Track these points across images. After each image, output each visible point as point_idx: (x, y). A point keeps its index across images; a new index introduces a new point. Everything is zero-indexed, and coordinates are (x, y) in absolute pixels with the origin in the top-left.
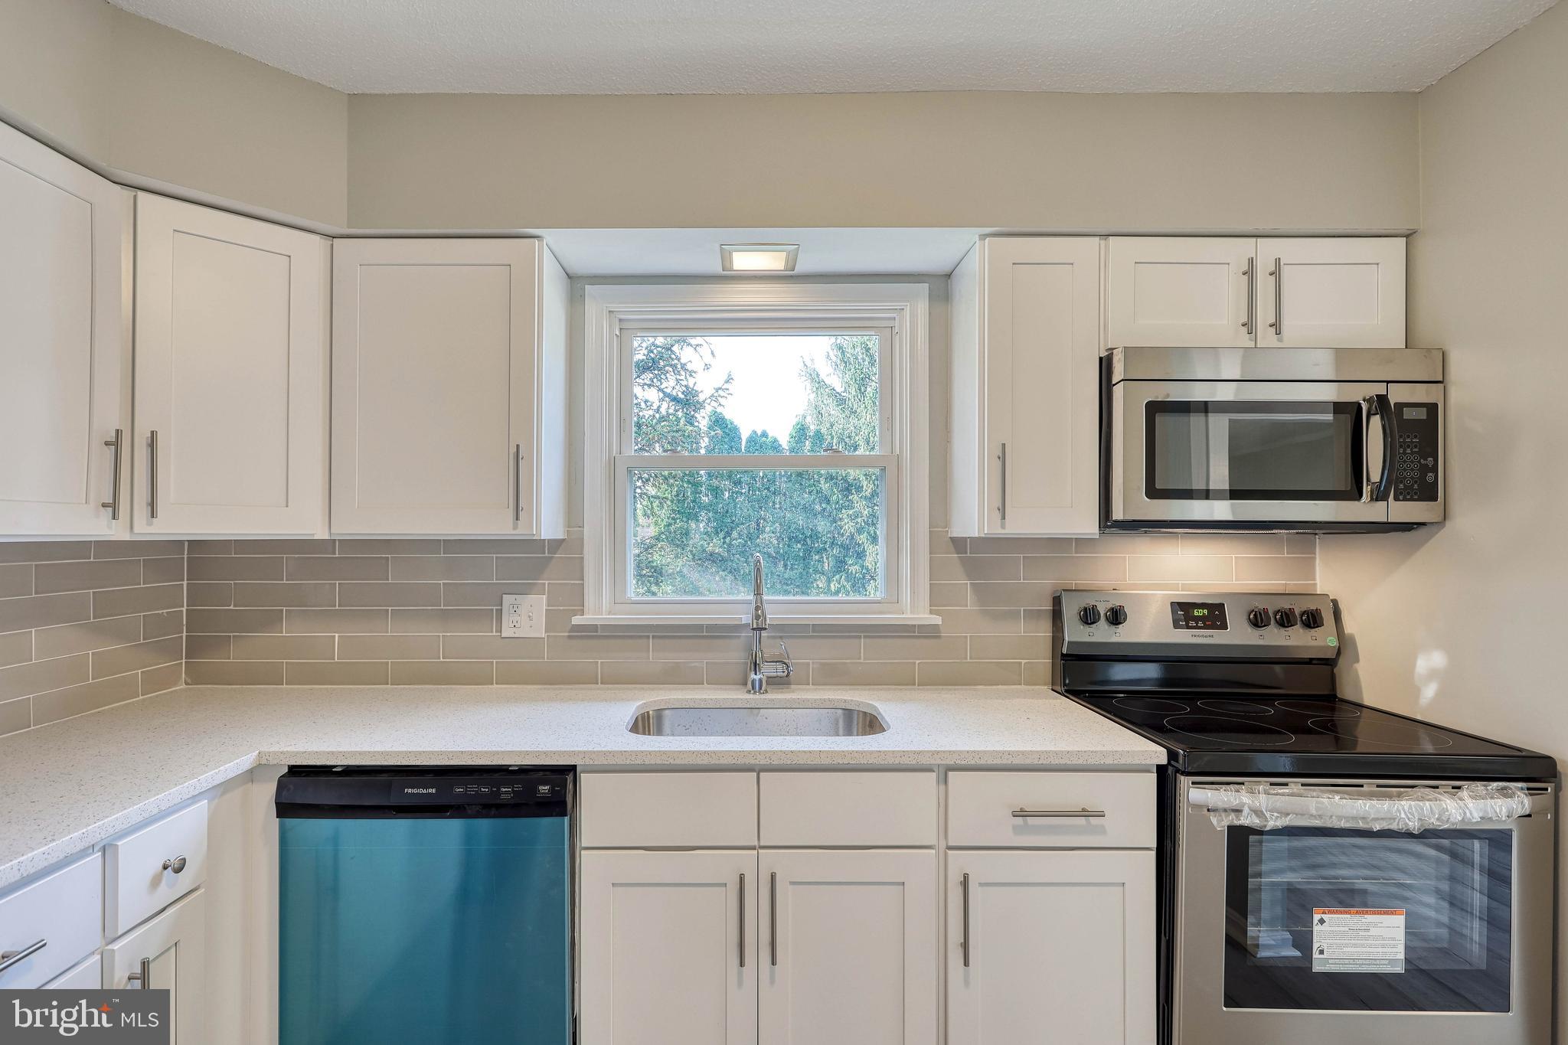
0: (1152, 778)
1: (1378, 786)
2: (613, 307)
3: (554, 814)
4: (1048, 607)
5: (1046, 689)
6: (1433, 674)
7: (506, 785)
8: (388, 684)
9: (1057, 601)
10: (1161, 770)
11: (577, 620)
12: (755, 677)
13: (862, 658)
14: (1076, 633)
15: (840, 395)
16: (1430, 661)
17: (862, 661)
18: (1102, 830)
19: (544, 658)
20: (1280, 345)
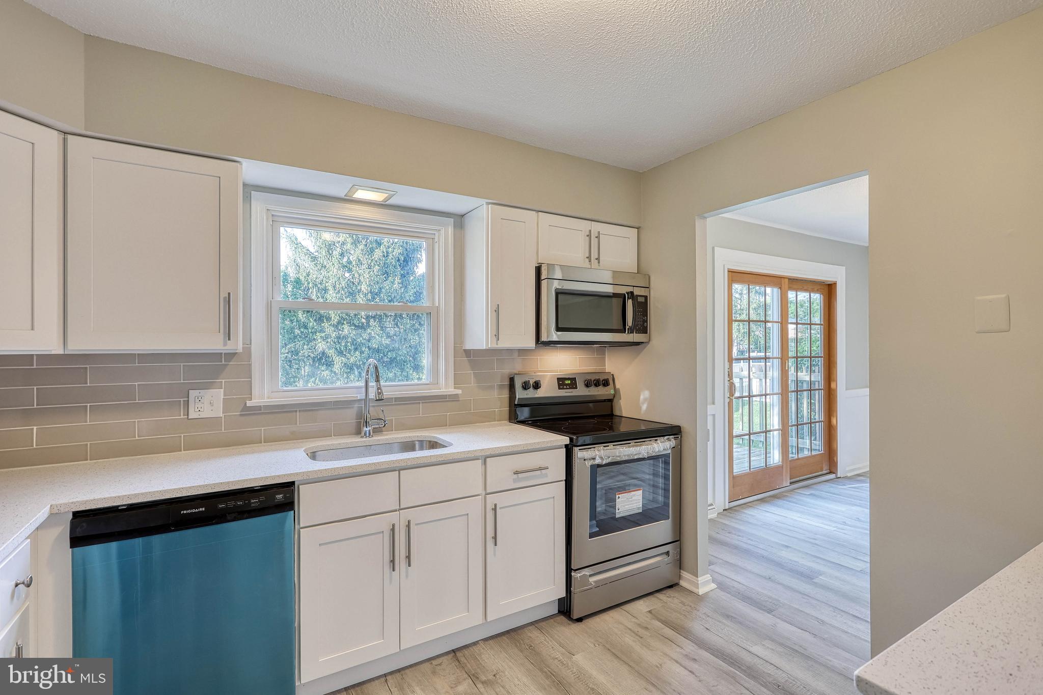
0: (564, 450)
1: (635, 443)
2: (269, 207)
3: (286, 510)
4: (507, 383)
5: (507, 422)
6: (645, 400)
7: (254, 498)
8: (87, 460)
9: (512, 380)
10: (566, 446)
11: (249, 404)
12: (366, 429)
13: (421, 414)
14: (520, 394)
15: (313, 254)
16: (645, 395)
17: (421, 415)
18: (546, 475)
19: (222, 430)
20: (599, 268)
